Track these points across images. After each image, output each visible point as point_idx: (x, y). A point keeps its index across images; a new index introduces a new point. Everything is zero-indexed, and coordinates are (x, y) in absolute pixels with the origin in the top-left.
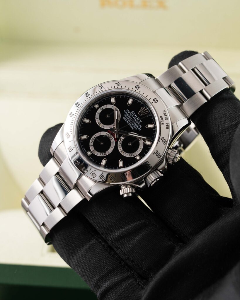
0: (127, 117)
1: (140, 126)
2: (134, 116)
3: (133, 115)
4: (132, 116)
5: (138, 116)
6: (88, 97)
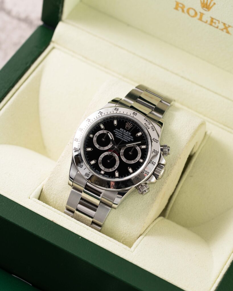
0: (118, 135)
1: (132, 137)
2: (123, 132)
3: (122, 131)
4: (122, 132)
5: (127, 131)
6: (82, 131)
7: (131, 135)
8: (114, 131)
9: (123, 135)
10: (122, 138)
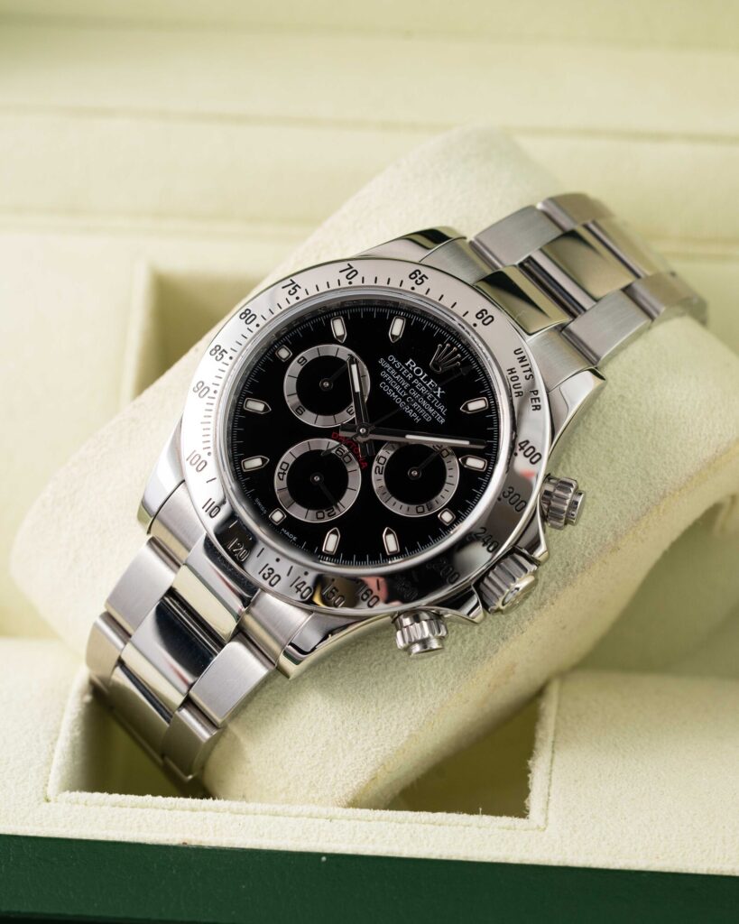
0: (391, 382)
1: (441, 408)
2: (415, 377)
3: (412, 372)
4: (410, 376)
6: (253, 326)
7: (443, 400)
8: (381, 361)
9: (409, 388)
10: (404, 399)
